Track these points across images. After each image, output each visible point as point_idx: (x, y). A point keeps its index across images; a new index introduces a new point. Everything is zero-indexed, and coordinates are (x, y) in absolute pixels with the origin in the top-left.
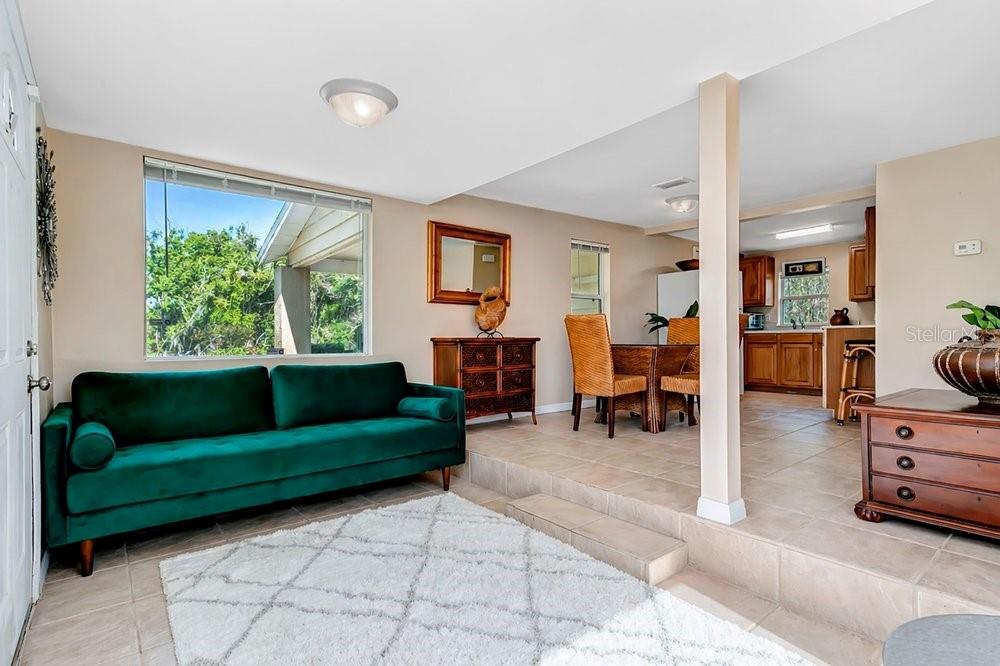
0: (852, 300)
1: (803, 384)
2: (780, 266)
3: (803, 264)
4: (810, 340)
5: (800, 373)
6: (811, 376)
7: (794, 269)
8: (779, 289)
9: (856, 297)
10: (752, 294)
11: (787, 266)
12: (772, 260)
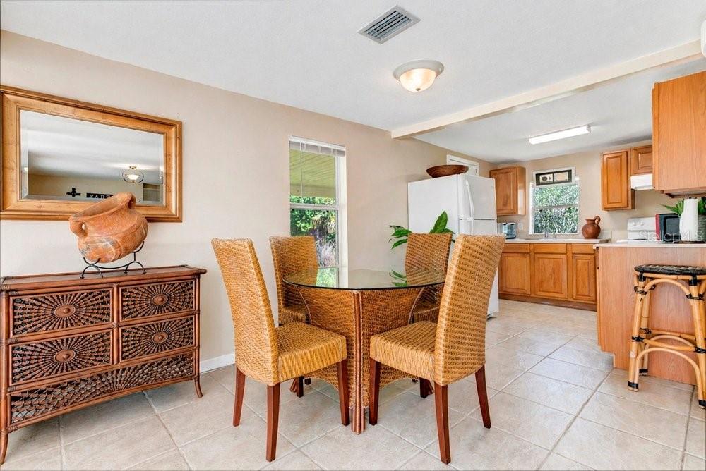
0: (606, 209)
1: (556, 295)
2: (530, 175)
3: (553, 173)
4: (564, 251)
5: (554, 284)
6: (565, 286)
7: (545, 179)
8: (529, 199)
9: (608, 206)
10: (505, 205)
11: (538, 176)
12: (523, 171)
